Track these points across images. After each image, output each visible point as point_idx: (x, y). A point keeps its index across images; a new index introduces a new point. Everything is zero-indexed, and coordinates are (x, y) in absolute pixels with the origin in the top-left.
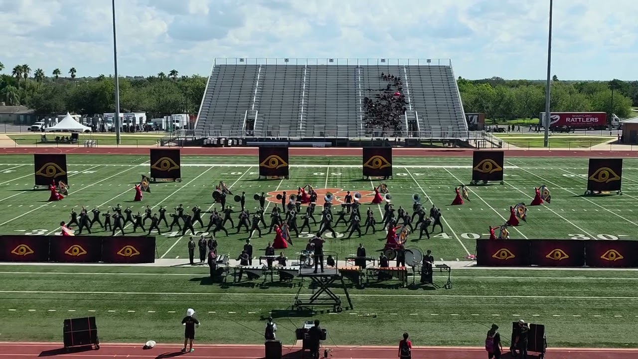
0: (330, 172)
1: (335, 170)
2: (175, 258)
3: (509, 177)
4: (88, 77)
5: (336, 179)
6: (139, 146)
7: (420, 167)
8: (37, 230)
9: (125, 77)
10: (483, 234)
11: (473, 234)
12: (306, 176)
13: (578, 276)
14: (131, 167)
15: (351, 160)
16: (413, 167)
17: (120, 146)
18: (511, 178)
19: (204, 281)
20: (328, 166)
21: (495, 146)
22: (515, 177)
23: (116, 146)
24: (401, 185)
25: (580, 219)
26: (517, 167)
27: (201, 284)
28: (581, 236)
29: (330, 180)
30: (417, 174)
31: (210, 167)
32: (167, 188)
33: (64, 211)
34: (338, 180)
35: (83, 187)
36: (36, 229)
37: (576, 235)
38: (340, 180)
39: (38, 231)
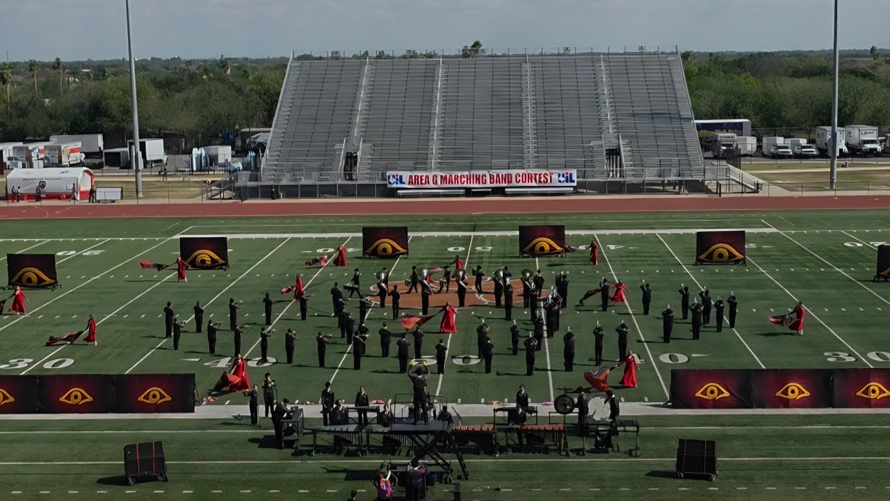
0: (474, 246)
1: (482, 241)
2: (224, 404)
3: (758, 249)
4: (87, 59)
5: (482, 258)
6: (172, 201)
7: (620, 232)
8: (16, 360)
9: (149, 59)
10: (693, 355)
11: (677, 354)
12: (437, 254)
13: (819, 423)
14: (160, 241)
15: (511, 222)
16: (607, 232)
17: (141, 202)
18: (761, 251)
19: (265, 442)
20: (472, 234)
21: (748, 190)
22: (767, 250)
23: (134, 202)
24: (582, 267)
25: (850, 325)
26: (774, 230)
27: (260, 447)
28: (843, 355)
29: (473, 261)
30: (612, 247)
31: (283, 239)
32: (214, 280)
33: (57, 325)
34: (484, 260)
35: (85, 280)
36: (15, 358)
37: (834, 354)
38: (488, 260)
39: (18, 361)
